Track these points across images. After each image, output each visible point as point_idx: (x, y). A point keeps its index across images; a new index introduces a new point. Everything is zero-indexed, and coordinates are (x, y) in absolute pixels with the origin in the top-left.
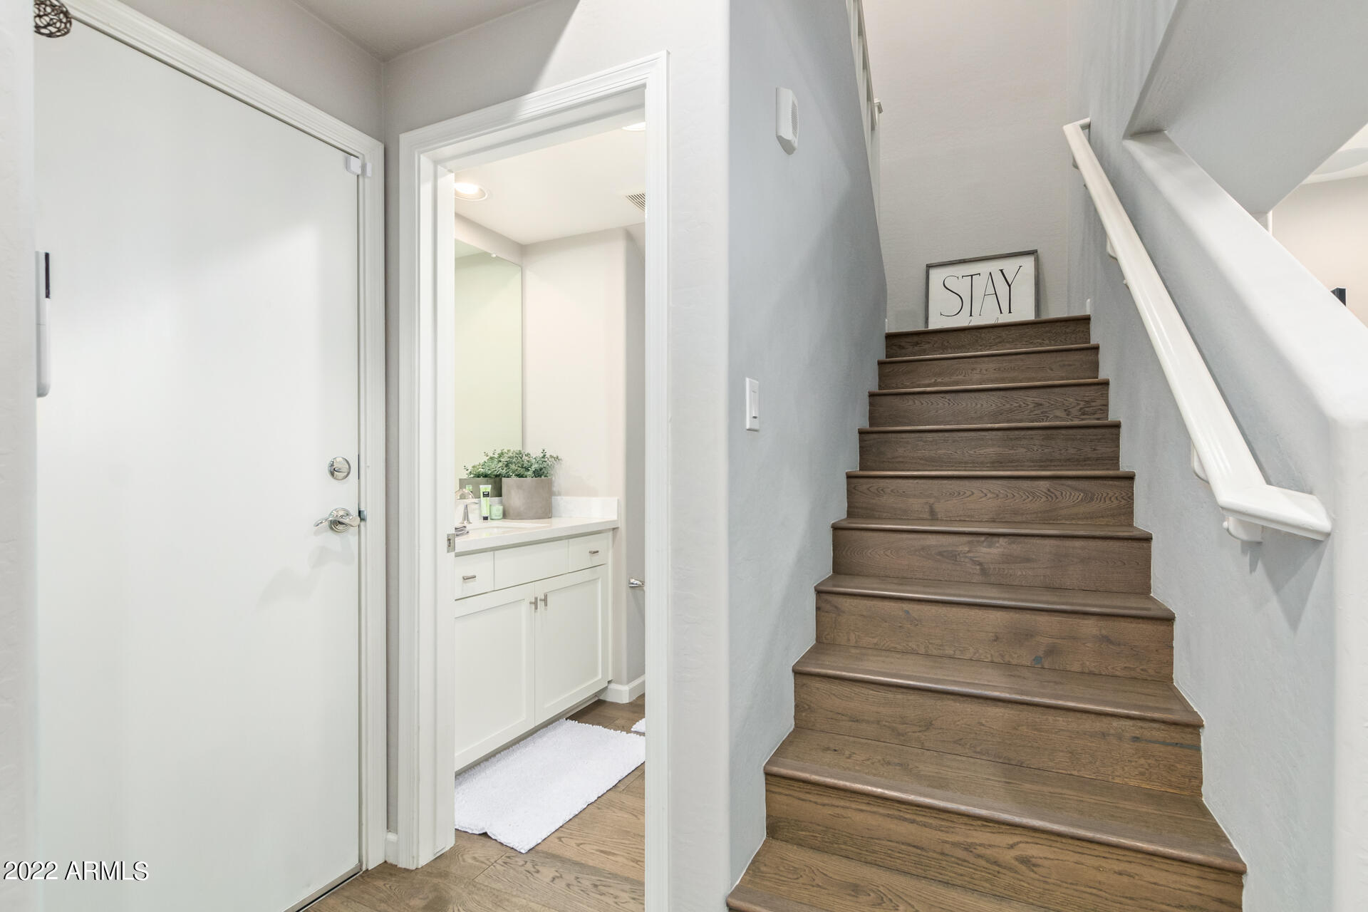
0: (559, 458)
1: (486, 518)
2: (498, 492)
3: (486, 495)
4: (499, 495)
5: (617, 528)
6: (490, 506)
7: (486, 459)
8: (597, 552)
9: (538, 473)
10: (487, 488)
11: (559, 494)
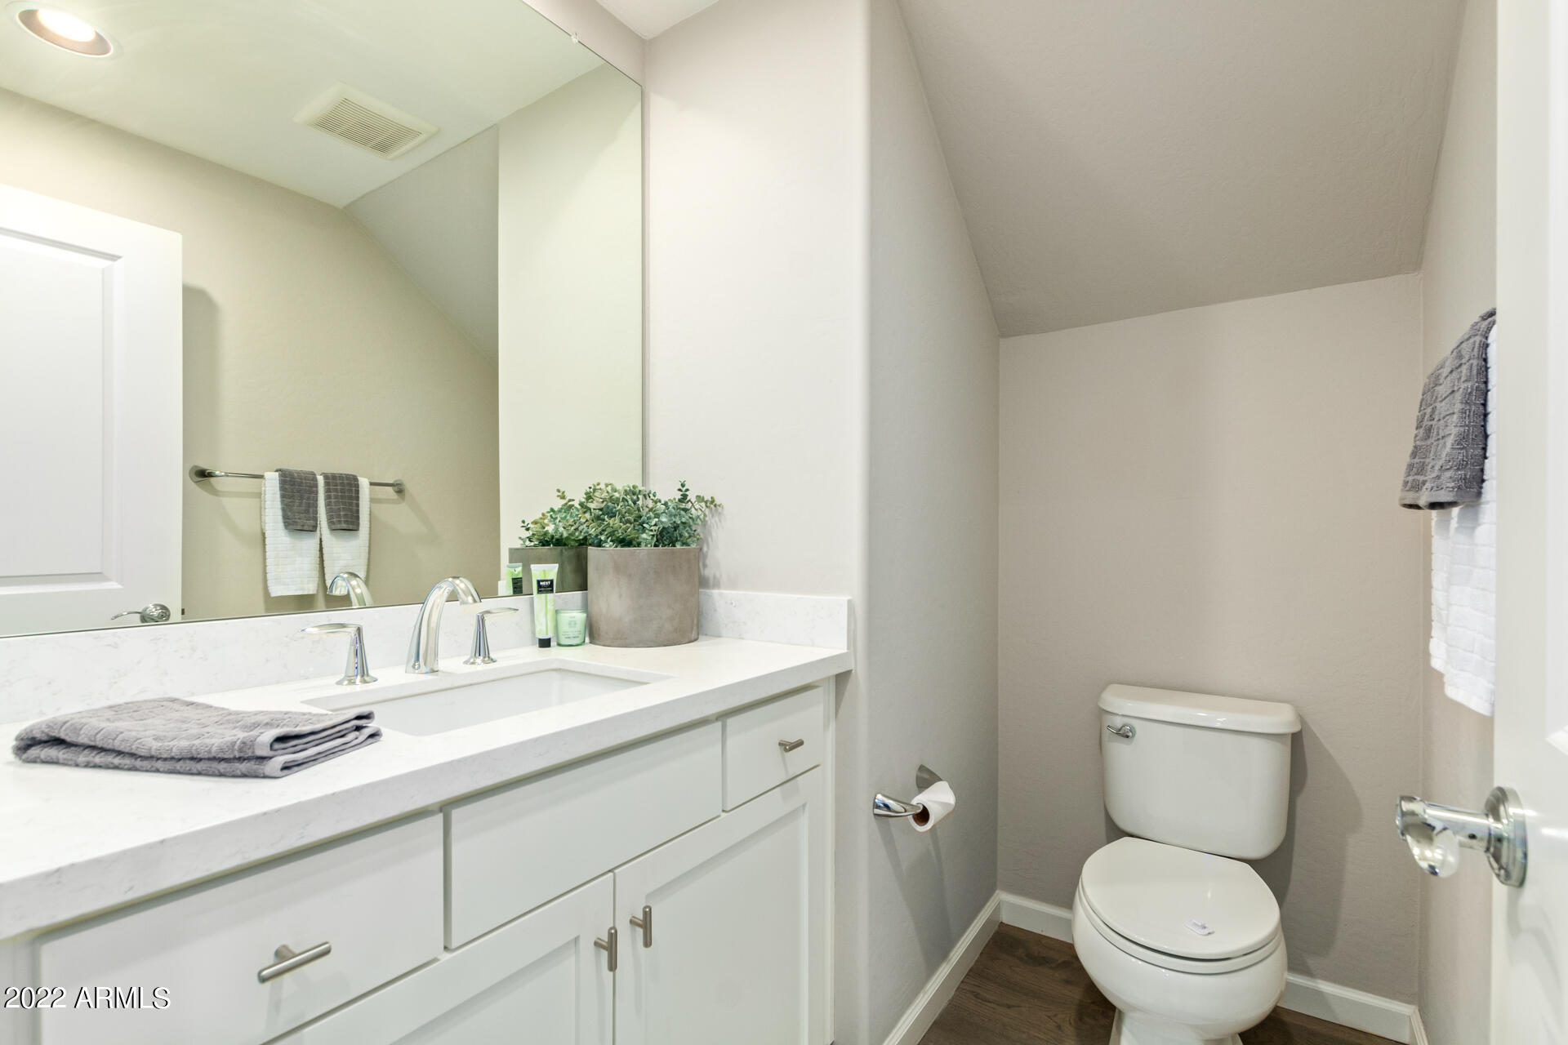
0: (717, 502)
1: (545, 643)
2: (578, 578)
3: (545, 587)
4: (583, 586)
5: (849, 673)
6: (557, 612)
7: (558, 504)
8: (800, 743)
9: (667, 537)
10: (548, 571)
11: (717, 585)
